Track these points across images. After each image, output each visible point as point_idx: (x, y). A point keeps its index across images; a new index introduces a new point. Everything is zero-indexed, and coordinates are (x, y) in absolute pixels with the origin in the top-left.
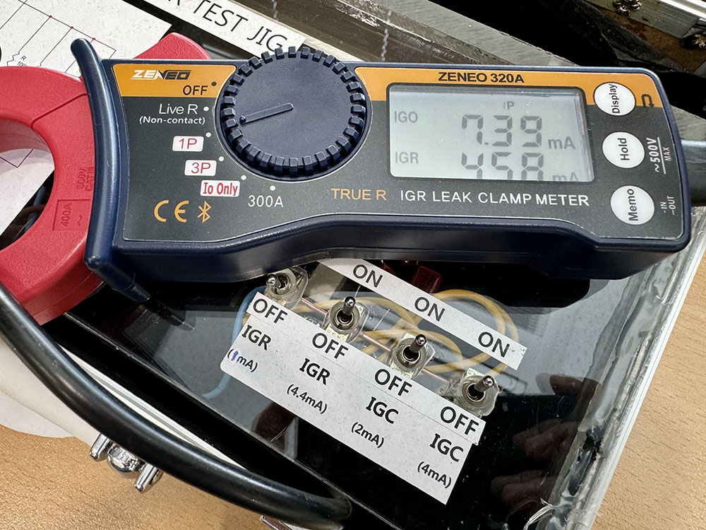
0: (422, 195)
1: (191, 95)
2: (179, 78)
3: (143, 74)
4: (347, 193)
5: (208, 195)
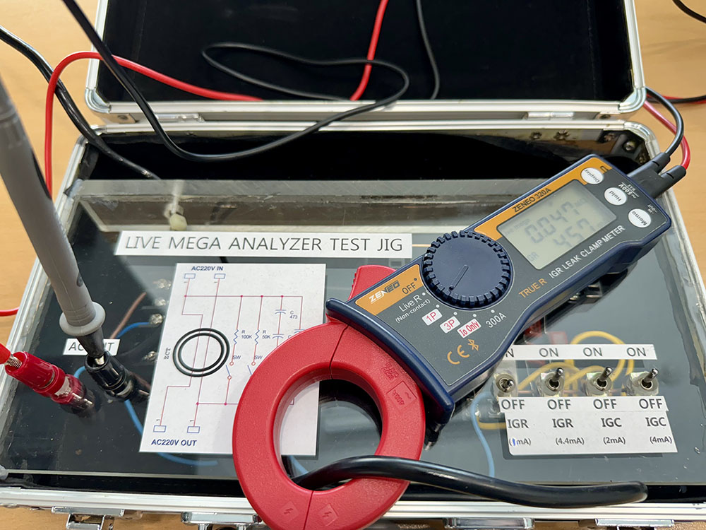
0: (559, 270)
1: (410, 292)
3: (375, 297)
4: (527, 291)
5: (466, 335)
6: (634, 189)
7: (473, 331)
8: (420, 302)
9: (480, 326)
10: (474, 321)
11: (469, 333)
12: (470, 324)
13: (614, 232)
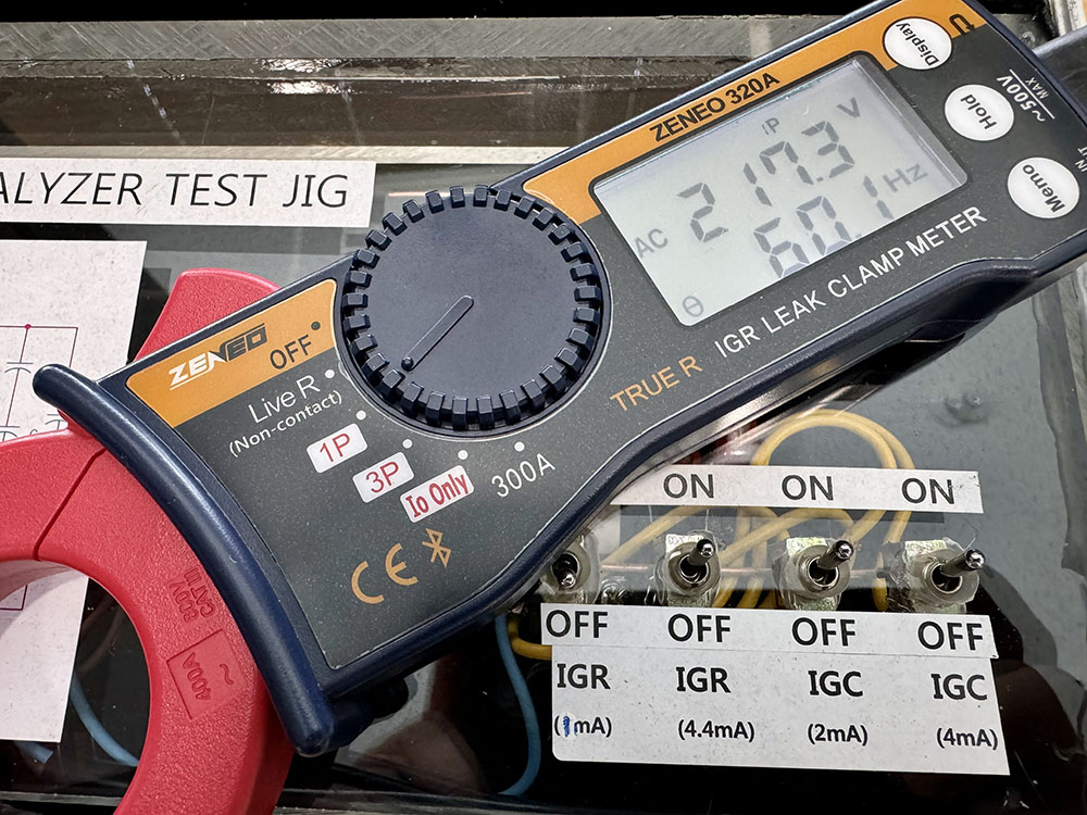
0: (749, 333)
1: (290, 365)
2: (252, 346)
3: (186, 371)
5: (423, 515)
6: (1044, 94)
7: (447, 503)
8: (313, 398)
9: (471, 489)
10: (458, 472)
11: (434, 508)
12: (441, 480)
13: (950, 226)
